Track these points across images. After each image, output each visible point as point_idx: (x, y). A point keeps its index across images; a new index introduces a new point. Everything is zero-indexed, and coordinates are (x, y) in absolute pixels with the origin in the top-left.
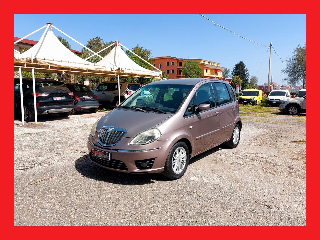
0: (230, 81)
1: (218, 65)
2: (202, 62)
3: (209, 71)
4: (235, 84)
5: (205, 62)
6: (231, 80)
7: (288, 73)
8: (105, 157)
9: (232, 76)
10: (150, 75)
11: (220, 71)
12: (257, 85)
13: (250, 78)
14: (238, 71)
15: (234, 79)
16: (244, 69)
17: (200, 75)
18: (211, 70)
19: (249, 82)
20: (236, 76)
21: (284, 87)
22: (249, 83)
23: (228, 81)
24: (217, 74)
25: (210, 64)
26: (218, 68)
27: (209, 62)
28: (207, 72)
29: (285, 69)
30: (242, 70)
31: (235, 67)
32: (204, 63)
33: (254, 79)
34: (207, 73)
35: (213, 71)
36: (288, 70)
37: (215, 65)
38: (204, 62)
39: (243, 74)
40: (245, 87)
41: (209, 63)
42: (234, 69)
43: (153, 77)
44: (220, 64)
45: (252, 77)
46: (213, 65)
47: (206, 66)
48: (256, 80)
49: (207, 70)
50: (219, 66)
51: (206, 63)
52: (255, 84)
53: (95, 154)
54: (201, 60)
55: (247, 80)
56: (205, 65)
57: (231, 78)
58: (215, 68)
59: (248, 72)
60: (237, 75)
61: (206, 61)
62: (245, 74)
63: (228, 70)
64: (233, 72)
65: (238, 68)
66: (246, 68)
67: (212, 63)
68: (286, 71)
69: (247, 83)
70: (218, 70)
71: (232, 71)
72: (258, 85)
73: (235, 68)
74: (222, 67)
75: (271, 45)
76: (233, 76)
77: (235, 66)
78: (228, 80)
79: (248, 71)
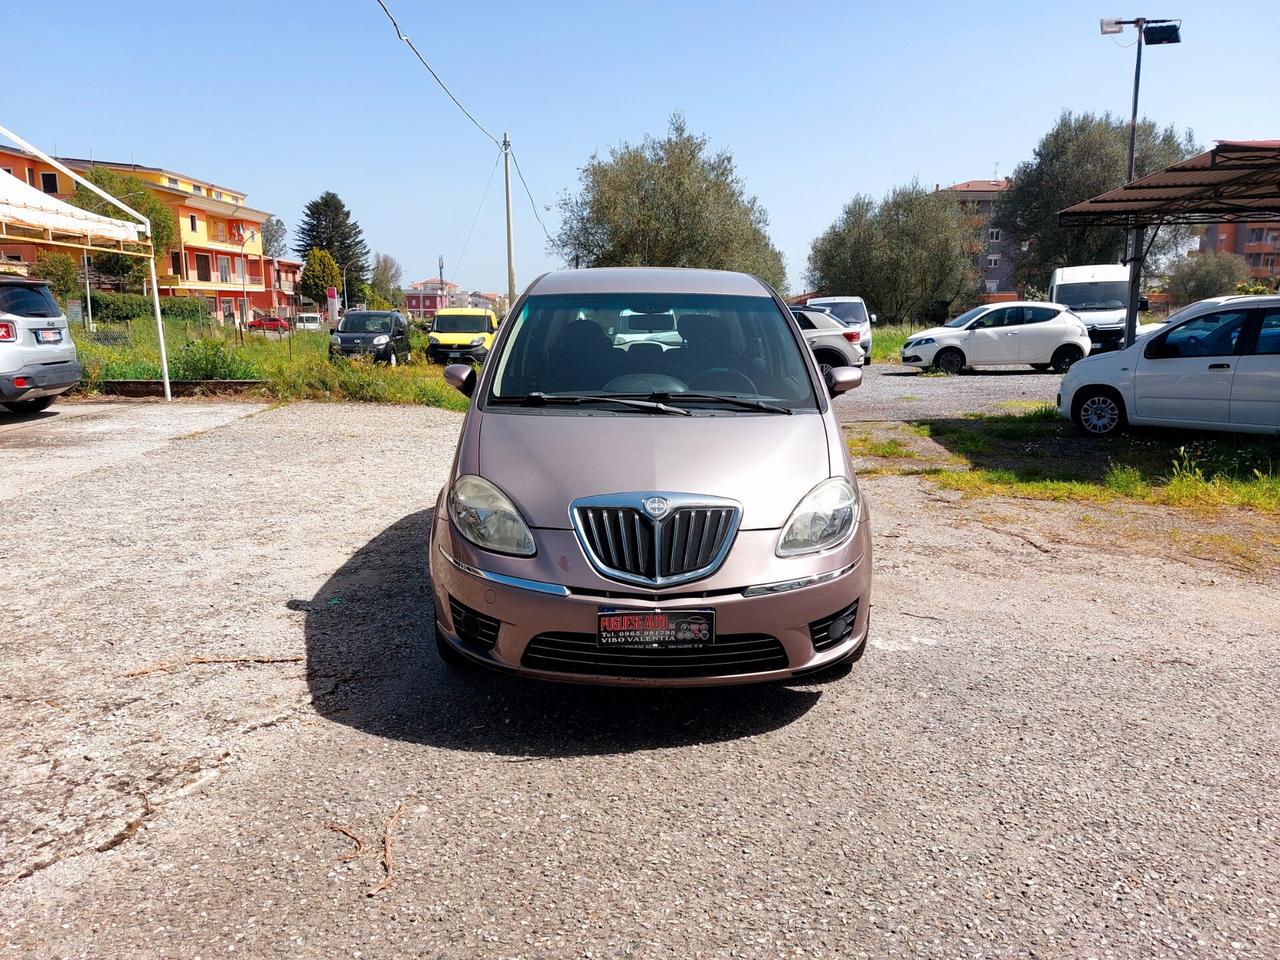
0: (294, 273)
1: (236, 199)
2: (165, 183)
3: (201, 225)
4: (316, 284)
5: (179, 183)
6: (298, 267)
7: (567, 250)
8: (680, 636)
9: (299, 251)
10: (107, 234)
11: (252, 228)
12: (399, 289)
13: (370, 261)
14: (324, 233)
15: (312, 261)
16: (343, 223)
17: (168, 238)
18: (212, 219)
19: (369, 276)
20: (316, 250)
21: (480, 296)
22: (370, 282)
23: (286, 272)
24: (241, 242)
25: (204, 193)
26: (239, 215)
27: (199, 185)
28: (193, 228)
29: (554, 237)
30: (336, 227)
31: (307, 215)
32: (173, 186)
33: (385, 267)
34: (193, 233)
35: (221, 226)
36: (564, 237)
37: (227, 199)
38: (175, 181)
39: (342, 243)
40: (354, 295)
41: (198, 188)
42: (307, 223)
43: (115, 247)
44: (245, 196)
45: (378, 256)
46: (214, 196)
47: (188, 202)
48: (393, 271)
49: (193, 218)
50: (241, 203)
51: (183, 187)
52: (392, 286)
53: (617, 633)
54: (161, 170)
55: (362, 268)
56: (183, 196)
57: (294, 258)
58: (228, 212)
59: (360, 237)
60: (322, 248)
61: (182, 176)
62: (349, 246)
63: (274, 222)
64: (303, 233)
65: (319, 220)
66: (350, 221)
67: (209, 190)
68: (559, 243)
69: (363, 281)
70: (242, 221)
71: (297, 229)
72: (402, 288)
73: (307, 219)
74: (257, 211)
75: (506, 144)
76: (304, 252)
77: (308, 208)
78: (286, 268)
79: (360, 232)
